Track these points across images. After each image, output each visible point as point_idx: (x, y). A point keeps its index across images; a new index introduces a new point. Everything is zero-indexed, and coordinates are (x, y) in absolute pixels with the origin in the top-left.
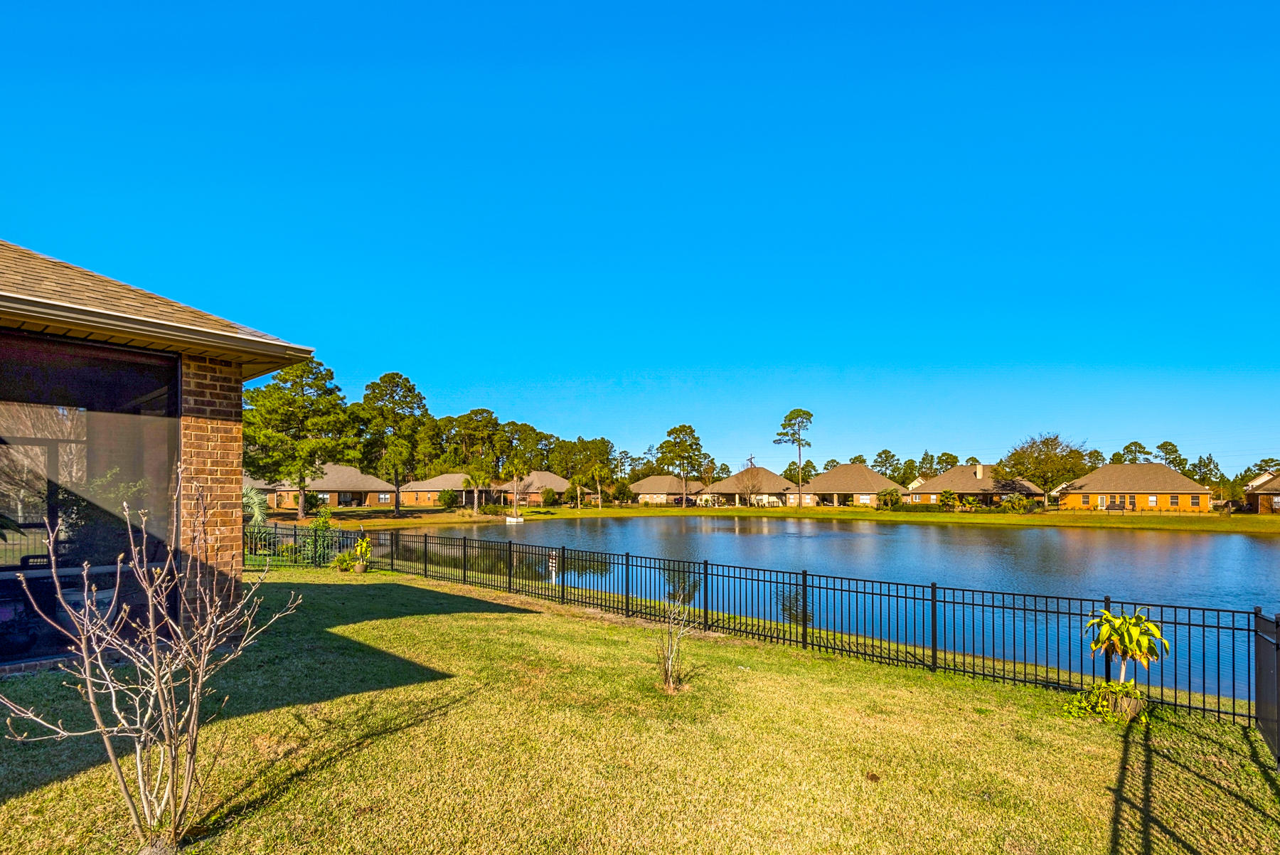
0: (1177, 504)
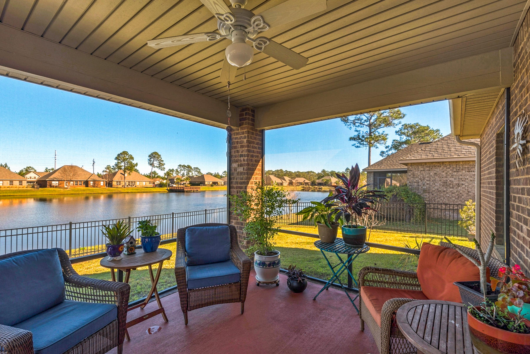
0: (13, 184)
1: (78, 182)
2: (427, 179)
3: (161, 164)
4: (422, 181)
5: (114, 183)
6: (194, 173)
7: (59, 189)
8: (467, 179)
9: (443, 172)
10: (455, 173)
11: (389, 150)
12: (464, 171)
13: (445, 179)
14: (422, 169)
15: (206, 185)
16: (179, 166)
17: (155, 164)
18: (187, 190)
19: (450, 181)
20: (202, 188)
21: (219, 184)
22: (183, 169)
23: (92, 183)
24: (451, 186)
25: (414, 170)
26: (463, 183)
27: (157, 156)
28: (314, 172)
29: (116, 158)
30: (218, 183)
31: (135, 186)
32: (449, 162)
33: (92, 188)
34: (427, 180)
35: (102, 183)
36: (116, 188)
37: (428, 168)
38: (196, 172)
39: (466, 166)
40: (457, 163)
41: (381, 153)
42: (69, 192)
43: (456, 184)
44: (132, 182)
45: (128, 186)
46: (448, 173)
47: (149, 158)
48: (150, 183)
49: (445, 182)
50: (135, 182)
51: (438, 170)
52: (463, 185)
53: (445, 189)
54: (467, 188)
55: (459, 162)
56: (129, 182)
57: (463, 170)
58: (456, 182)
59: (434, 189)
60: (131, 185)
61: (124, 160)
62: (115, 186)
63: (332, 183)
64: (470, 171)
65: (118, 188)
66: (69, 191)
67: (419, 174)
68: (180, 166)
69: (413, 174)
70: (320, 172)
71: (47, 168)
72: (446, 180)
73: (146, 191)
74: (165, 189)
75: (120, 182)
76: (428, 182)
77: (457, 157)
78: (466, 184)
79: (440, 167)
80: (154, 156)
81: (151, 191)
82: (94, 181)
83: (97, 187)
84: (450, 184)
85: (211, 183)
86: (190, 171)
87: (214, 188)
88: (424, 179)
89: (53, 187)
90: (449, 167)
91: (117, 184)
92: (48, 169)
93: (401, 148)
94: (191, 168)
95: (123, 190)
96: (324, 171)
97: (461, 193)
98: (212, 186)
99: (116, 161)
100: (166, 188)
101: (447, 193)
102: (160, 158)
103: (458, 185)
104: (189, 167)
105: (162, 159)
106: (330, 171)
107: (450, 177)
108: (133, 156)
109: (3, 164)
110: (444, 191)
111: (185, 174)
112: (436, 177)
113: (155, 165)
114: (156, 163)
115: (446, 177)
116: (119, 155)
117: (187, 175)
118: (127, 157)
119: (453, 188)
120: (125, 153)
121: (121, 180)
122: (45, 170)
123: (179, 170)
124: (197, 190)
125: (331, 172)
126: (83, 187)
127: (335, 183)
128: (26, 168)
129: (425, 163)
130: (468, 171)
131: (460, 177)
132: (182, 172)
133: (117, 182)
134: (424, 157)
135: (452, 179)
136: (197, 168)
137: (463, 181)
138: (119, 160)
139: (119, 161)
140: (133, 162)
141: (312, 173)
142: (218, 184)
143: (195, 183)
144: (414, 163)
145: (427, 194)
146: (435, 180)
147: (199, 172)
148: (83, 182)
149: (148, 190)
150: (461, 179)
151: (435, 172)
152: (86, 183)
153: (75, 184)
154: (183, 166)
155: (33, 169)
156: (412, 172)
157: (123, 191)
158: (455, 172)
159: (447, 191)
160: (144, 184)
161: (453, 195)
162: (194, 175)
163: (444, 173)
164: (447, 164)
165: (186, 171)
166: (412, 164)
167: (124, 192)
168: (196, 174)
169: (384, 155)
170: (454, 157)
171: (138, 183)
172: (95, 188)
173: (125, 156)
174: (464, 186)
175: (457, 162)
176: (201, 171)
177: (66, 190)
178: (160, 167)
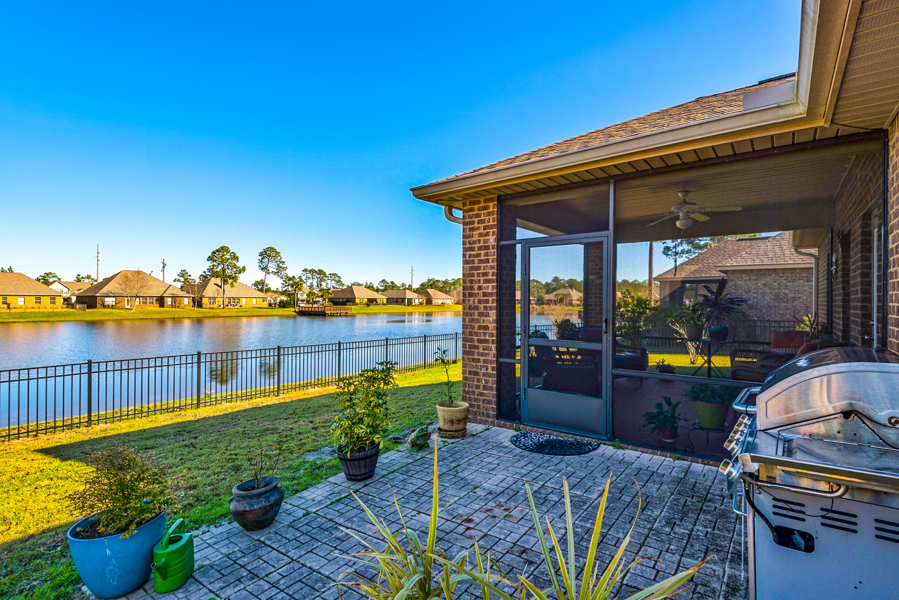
1: (148, 298)
2: (754, 291)
3: (281, 267)
4: (746, 293)
5: (205, 301)
6: (329, 284)
7: (118, 311)
8: (806, 291)
9: (775, 282)
10: (791, 284)
11: (678, 245)
12: (801, 281)
13: (777, 291)
14: (747, 278)
15: (357, 304)
16: (303, 271)
17: (269, 268)
18: (329, 312)
19: (784, 293)
20: (353, 309)
21: (379, 302)
22: (310, 276)
23: (170, 300)
24: (785, 300)
25: (737, 280)
26: (801, 295)
27: (274, 254)
28: (539, 280)
29: (210, 259)
30: (378, 300)
31: (241, 306)
32: (783, 269)
33: (171, 309)
34: (754, 293)
35: (186, 301)
36: (210, 308)
37: (755, 278)
38: (333, 282)
39: (805, 275)
40: (793, 271)
41: (664, 249)
42: (136, 316)
43: (792, 297)
44: (234, 298)
45: (227, 305)
46: (781, 284)
47: (260, 258)
48: (263, 301)
49: (777, 296)
50: (239, 298)
51: (769, 280)
52: (800, 298)
53: (777, 304)
54: (805, 303)
55: (796, 269)
56: (229, 298)
57: (800, 279)
58: (791, 295)
59: (762, 304)
60: (232, 304)
61: (223, 262)
62: (208, 306)
63: (572, 300)
64: (809, 281)
65: (213, 309)
66: (135, 314)
67: (743, 284)
68: (305, 270)
69: (735, 285)
70: (549, 281)
71: (79, 275)
72: (779, 293)
73: (259, 314)
74: (290, 311)
75: (214, 298)
76: (755, 295)
77: (792, 262)
78: (805, 298)
79: (771, 275)
80: (268, 254)
81: (269, 314)
82: (174, 297)
83: (179, 307)
84: (784, 298)
85: (365, 301)
86: (322, 280)
87: (372, 309)
88: (749, 291)
89: (108, 307)
90: (782, 275)
91: (210, 303)
92: (81, 277)
93: (697, 241)
94: (324, 274)
95: (221, 312)
96: (556, 279)
97: (797, 309)
98: (368, 305)
99: (209, 264)
100: (293, 309)
101: (780, 309)
102: (279, 258)
103: (794, 299)
104: (321, 272)
105: (282, 260)
106: (567, 279)
107: (784, 289)
108: (237, 255)
109: (6, 268)
110: (776, 307)
111: (315, 284)
112: (765, 289)
113: (271, 270)
114: (272, 267)
115: (779, 289)
116: (214, 253)
117: (318, 286)
118: (229, 257)
119: (787, 302)
120: (224, 249)
121: (218, 295)
122: (76, 279)
123: (304, 278)
124: (346, 313)
125: (567, 282)
126: (156, 308)
127: (578, 300)
128: (43, 275)
129: (752, 270)
130: (806, 281)
131: (797, 288)
132: (309, 281)
133: (210, 298)
134: (749, 263)
135: (787, 291)
136: (335, 275)
137: (800, 293)
138: (215, 261)
139: (215, 263)
140: (238, 265)
141: (535, 284)
142: (376, 302)
143: (338, 301)
144: (735, 271)
145: (754, 311)
146: (764, 292)
147: (339, 282)
148: (155, 299)
149: (263, 312)
150: (798, 291)
151: (764, 282)
152: (161, 301)
153: (143, 303)
154: (310, 271)
155: (56, 276)
156: (733, 283)
157: (222, 314)
158: (790, 282)
159: (780, 307)
160: (254, 303)
161: (787, 312)
162: (329, 286)
163: (775, 284)
164: (779, 271)
165: (316, 280)
166: (734, 272)
167: (225, 315)
168: (334, 285)
169: (670, 253)
170: (789, 262)
171: (243, 301)
172: (174, 309)
173: (223, 255)
174: (801, 300)
175: (792, 269)
176: (341, 280)
177: (129, 311)
178: (278, 272)
